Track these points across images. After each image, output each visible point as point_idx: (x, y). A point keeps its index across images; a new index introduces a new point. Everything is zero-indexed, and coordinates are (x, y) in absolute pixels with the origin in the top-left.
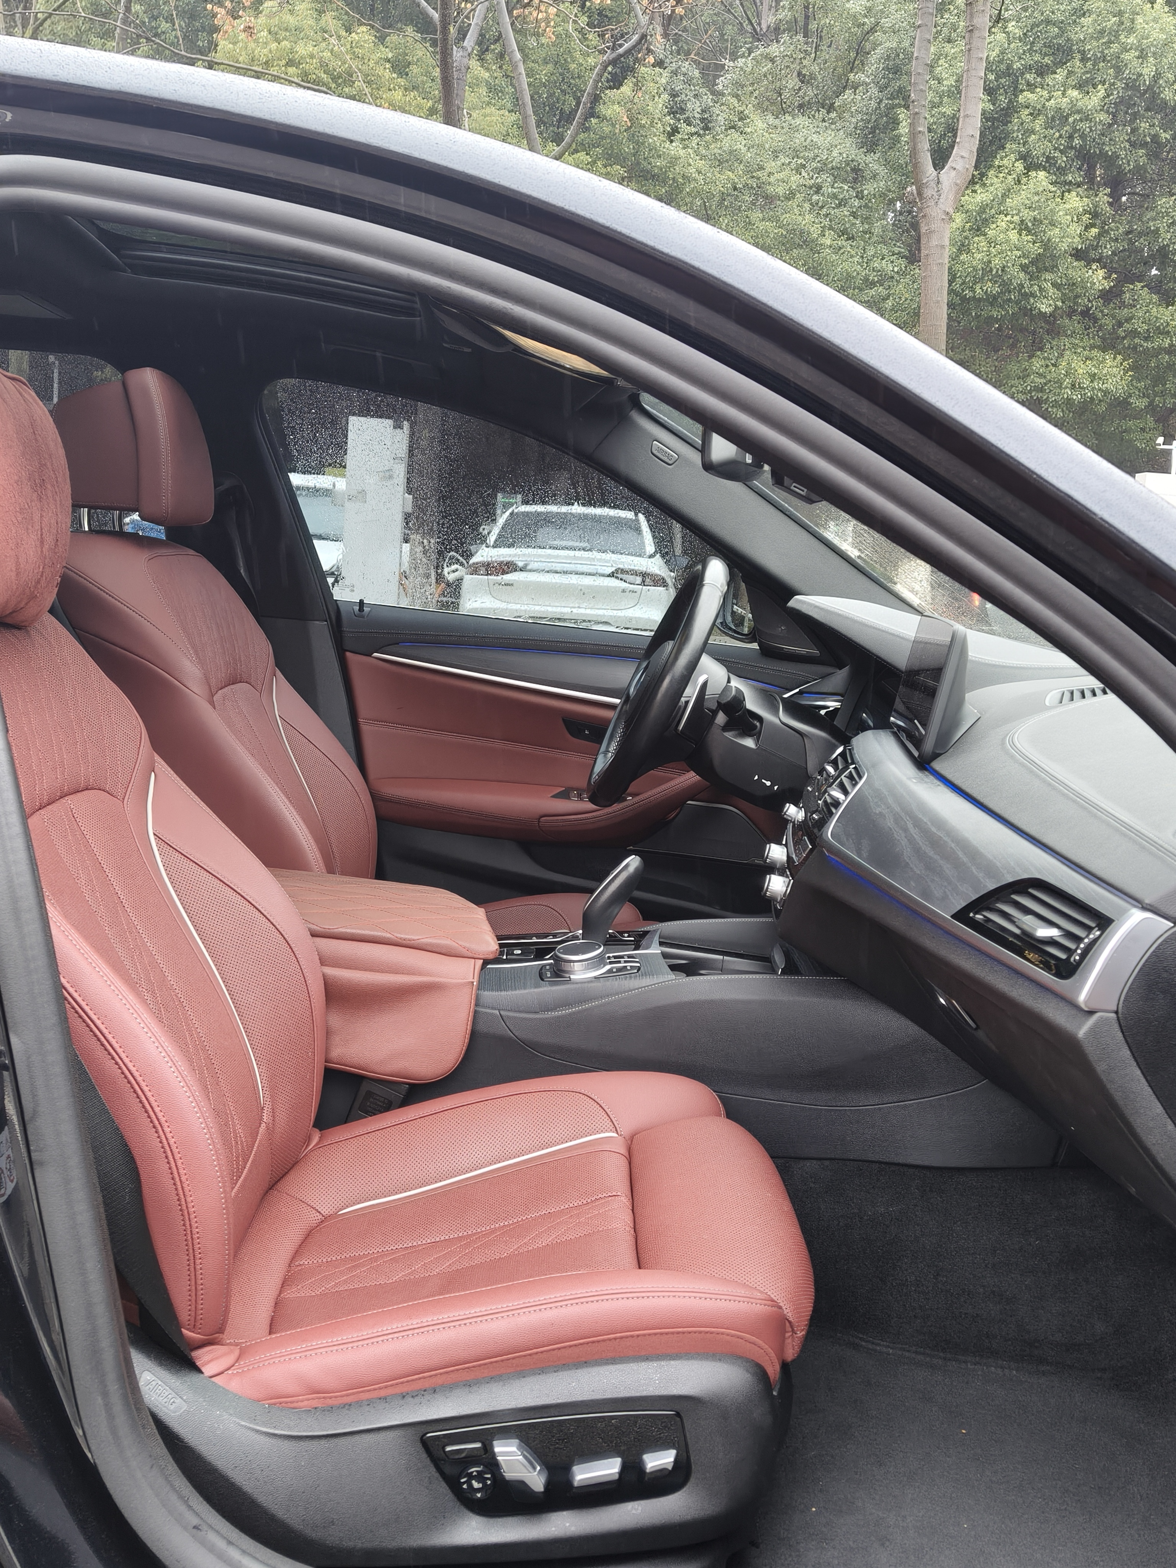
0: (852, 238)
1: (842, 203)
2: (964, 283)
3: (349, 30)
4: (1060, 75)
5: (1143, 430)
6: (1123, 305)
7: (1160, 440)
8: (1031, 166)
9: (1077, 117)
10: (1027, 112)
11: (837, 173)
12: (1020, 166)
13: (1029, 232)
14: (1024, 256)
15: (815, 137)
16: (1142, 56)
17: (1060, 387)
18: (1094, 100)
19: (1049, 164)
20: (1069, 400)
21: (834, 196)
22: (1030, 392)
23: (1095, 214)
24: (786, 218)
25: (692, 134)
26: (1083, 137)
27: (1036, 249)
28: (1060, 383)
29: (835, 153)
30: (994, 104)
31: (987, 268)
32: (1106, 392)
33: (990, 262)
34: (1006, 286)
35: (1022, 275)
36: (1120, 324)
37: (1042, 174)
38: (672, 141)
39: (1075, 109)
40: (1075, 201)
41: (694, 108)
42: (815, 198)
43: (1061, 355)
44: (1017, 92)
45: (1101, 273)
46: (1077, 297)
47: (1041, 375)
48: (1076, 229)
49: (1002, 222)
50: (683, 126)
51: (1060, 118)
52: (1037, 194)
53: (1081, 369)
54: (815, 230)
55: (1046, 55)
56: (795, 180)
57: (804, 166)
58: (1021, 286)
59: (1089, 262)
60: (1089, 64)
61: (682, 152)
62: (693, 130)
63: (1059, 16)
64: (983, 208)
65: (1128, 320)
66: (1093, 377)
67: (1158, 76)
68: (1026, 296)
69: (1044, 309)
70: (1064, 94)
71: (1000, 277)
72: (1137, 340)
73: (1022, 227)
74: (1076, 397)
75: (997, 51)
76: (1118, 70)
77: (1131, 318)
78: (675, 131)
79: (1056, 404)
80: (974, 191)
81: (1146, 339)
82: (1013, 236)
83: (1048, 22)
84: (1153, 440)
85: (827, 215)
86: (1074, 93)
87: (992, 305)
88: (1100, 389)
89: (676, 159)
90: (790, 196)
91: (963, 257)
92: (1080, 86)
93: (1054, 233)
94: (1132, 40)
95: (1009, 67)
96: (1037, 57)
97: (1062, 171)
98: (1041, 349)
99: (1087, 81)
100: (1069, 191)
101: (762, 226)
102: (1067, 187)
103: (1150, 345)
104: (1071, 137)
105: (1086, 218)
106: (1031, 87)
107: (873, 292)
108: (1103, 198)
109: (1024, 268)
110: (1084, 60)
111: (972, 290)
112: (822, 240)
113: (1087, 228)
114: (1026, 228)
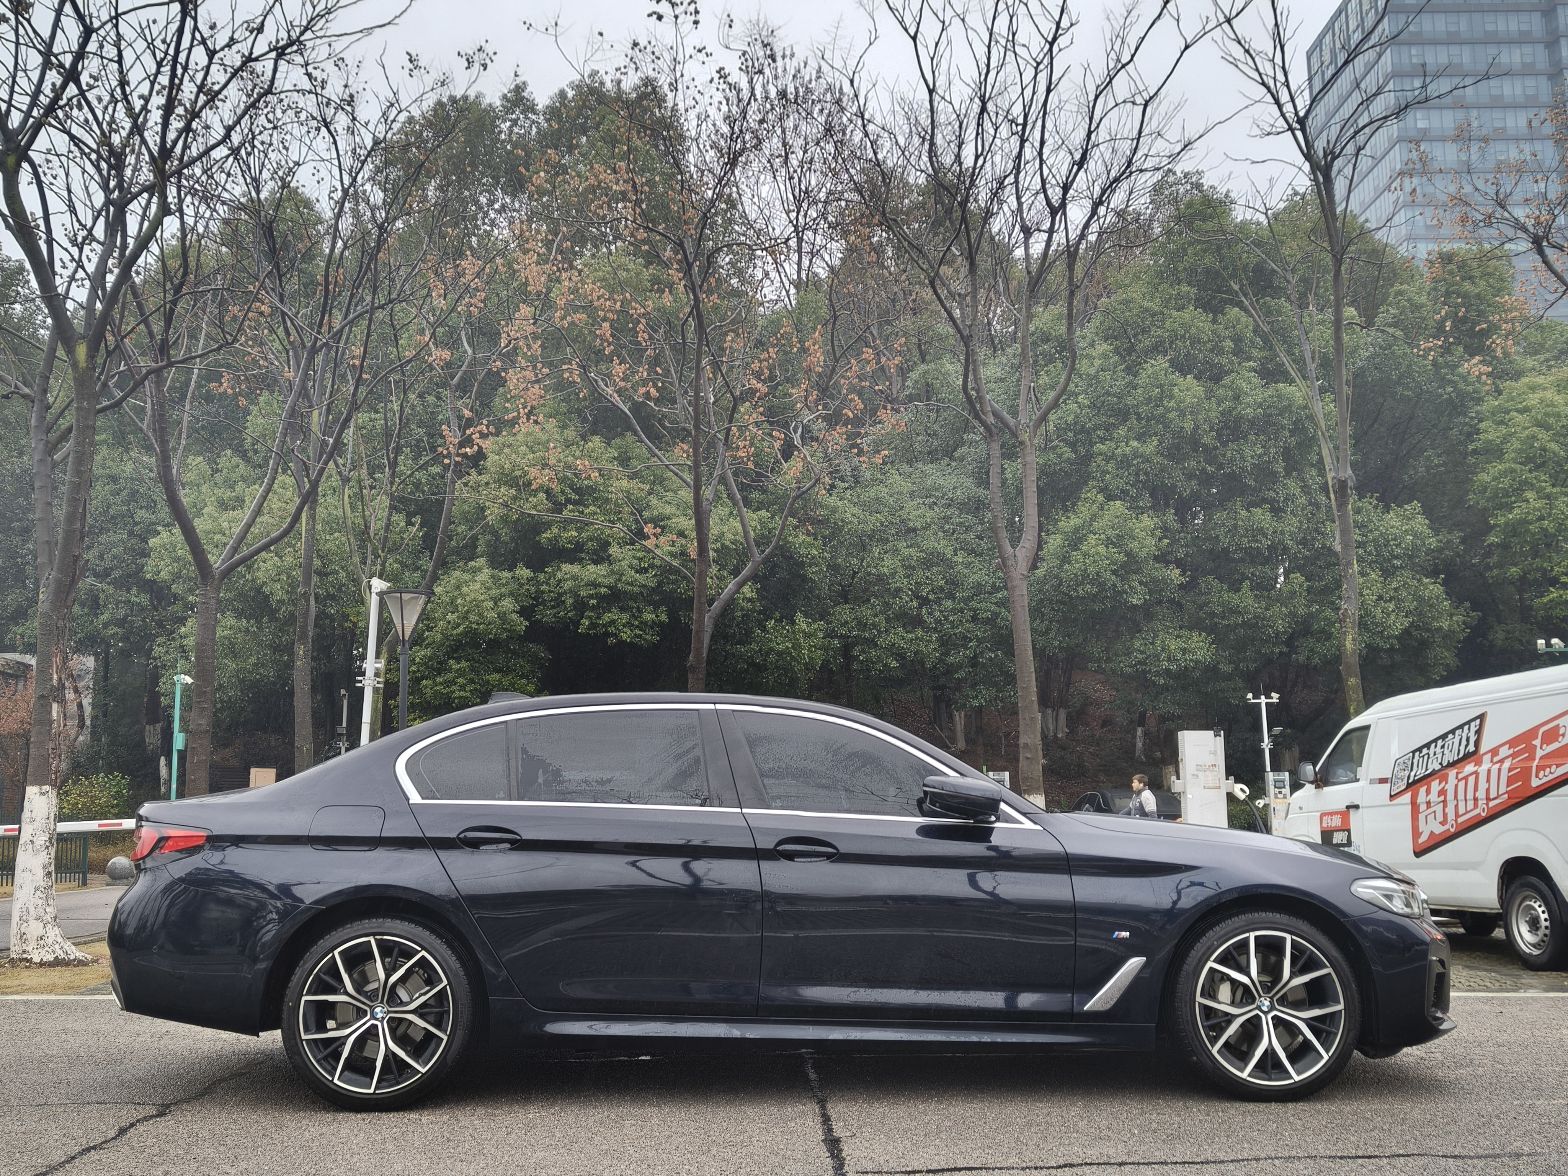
0: (981, 555)
1: (968, 529)
2: (1069, 586)
3: (583, 438)
4: (1122, 431)
5: (1234, 690)
6: (1201, 593)
7: (1250, 696)
8: (1110, 498)
9: (1140, 460)
10: (1101, 458)
11: (963, 507)
12: (1100, 497)
13: (1115, 545)
14: (1113, 563)
15: (942, 482)
16: (1182, 414)
17: (1159, 660)
18: (1150, 447)
19: (1123, 495)
20: (1168, 670)
21: (961, 524)
22: (1135, 665)
23: (1165, 529)
24: (925, 545)
25: (847, 489)
26: (1146, 474)
27: (1122, 558)
28: (1157, 656)
29: (959, 493)
30: (1076, 453)
31: (1085, 575)
32: (1197, 662)
33: (1086, 570)
34: (1102, 585)
35: (1113, 577)
36: (1201, 608)
37: (1118, 503)
38: (831, 495)
39: (1136, 454)
40: (1148, 521)
41: (846, 468)
42: (947, 527)
43: (1156, 636)
44: (1092, 444)
45: (1177, 571)
46: (1162, 590)
47: (1142, 652)
48: (1151, 542)
49: (1092, 539)
50: (838, 483)
51: (1124, 463)
52: (1117, 517)
53: (1173, 645)
54: (949, 552)
55: (1111, 416)
56: (930, 514)
57: (935, 504)
58: (1114, 585)
59: (1167, 563)
60: (1143, 422)
61: (839, 503)
62: (847, 485)
63: (1115, 389)
64: (1077, 529)
65: (1206, 604)
66: (1184, 651)
67: (1197, 427)
68: (1121, 593)
69: (1135, 602)
70: (1127, 444)
71: (1097, 580)
72: (1216, 620)
73: (1108, 542)
74: (1174, 667)
75: (1073, 416)
76: (1166, 426)
77: (1209, 602)
78: (833, 486)
79: (1158, 674)
80: (1069, 517)
81: (1223, 618)
82: (1102, 549)
83: (1108, 393)
84: (1244, 697)
85: (957, 539)
86: (1135, 444)
87: (1093, 601)
88: (1191, 660)
89: (834, 510)
90: (927, 527)
91: (1066, 566)
92: (1138, 438)
93: (1134, 545)
94: (1172, 404)
95: (1083, 427)
96: (1104, 419)
97: (1134, 499)
98: (1139, 631)
99: (1144, 434)
100: (1142, 513)
101: (906, 552)
102: (1142, 511)
103: (1226, 622)
104: (1137, 475)
105: (1158, 533)
106: (1103, 440)
107: (999, 595)
108: (1170, 517)
109: (1114, 572)
110: (1139, 419)
111: (1076, 590)
112: (955, 559)
113: (1160, 539)
114: (1112, 543)
